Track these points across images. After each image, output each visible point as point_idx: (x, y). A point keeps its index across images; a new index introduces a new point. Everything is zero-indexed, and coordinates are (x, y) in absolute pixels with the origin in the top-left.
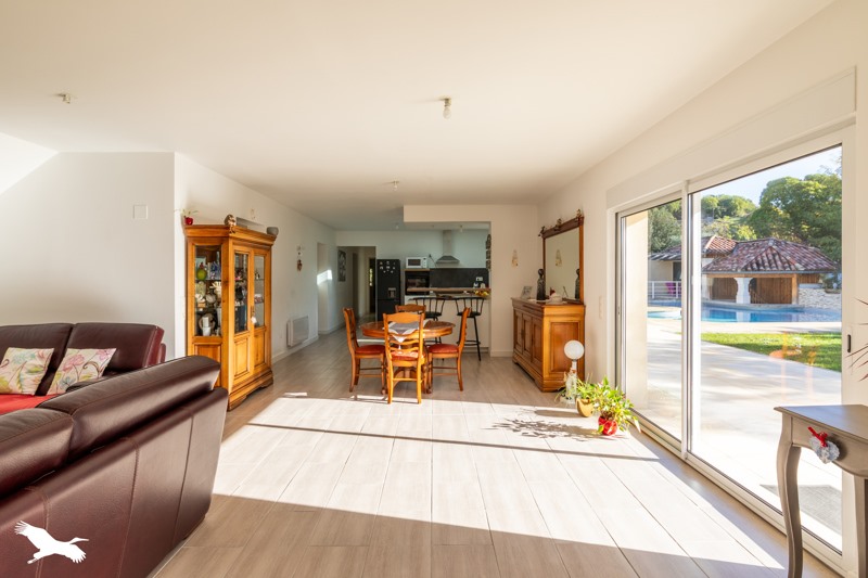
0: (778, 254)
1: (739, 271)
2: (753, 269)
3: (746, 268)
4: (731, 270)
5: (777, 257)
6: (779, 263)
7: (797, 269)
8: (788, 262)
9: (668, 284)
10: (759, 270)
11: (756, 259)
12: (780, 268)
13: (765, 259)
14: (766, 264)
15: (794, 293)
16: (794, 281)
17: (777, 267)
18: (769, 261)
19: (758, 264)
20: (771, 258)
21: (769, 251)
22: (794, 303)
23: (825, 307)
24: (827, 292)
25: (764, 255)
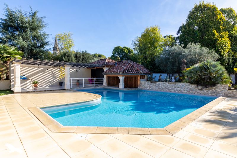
0: (133, 66)
1: (121, 73)
2: (126, 73)
3: (123, 72)
4: (117, 73)
5: (133, 68)
6: (134, 70)
7: (141, 73)
8: (137, 70)
9: (89, 80)
10: (128, 73)
11: (126, 68)
12: (135, 73)
13: (129, 68)
14: (130, 70)
15: (139, 83)
16: (139, 78)
17: (134, 72)
18: (131, 69)
19: (127, 71)
20: (131, 68)
21: (130, 65)
22: (139, 87)
23: (150, 89)
24: (151, 83)
25: (128, 66)
